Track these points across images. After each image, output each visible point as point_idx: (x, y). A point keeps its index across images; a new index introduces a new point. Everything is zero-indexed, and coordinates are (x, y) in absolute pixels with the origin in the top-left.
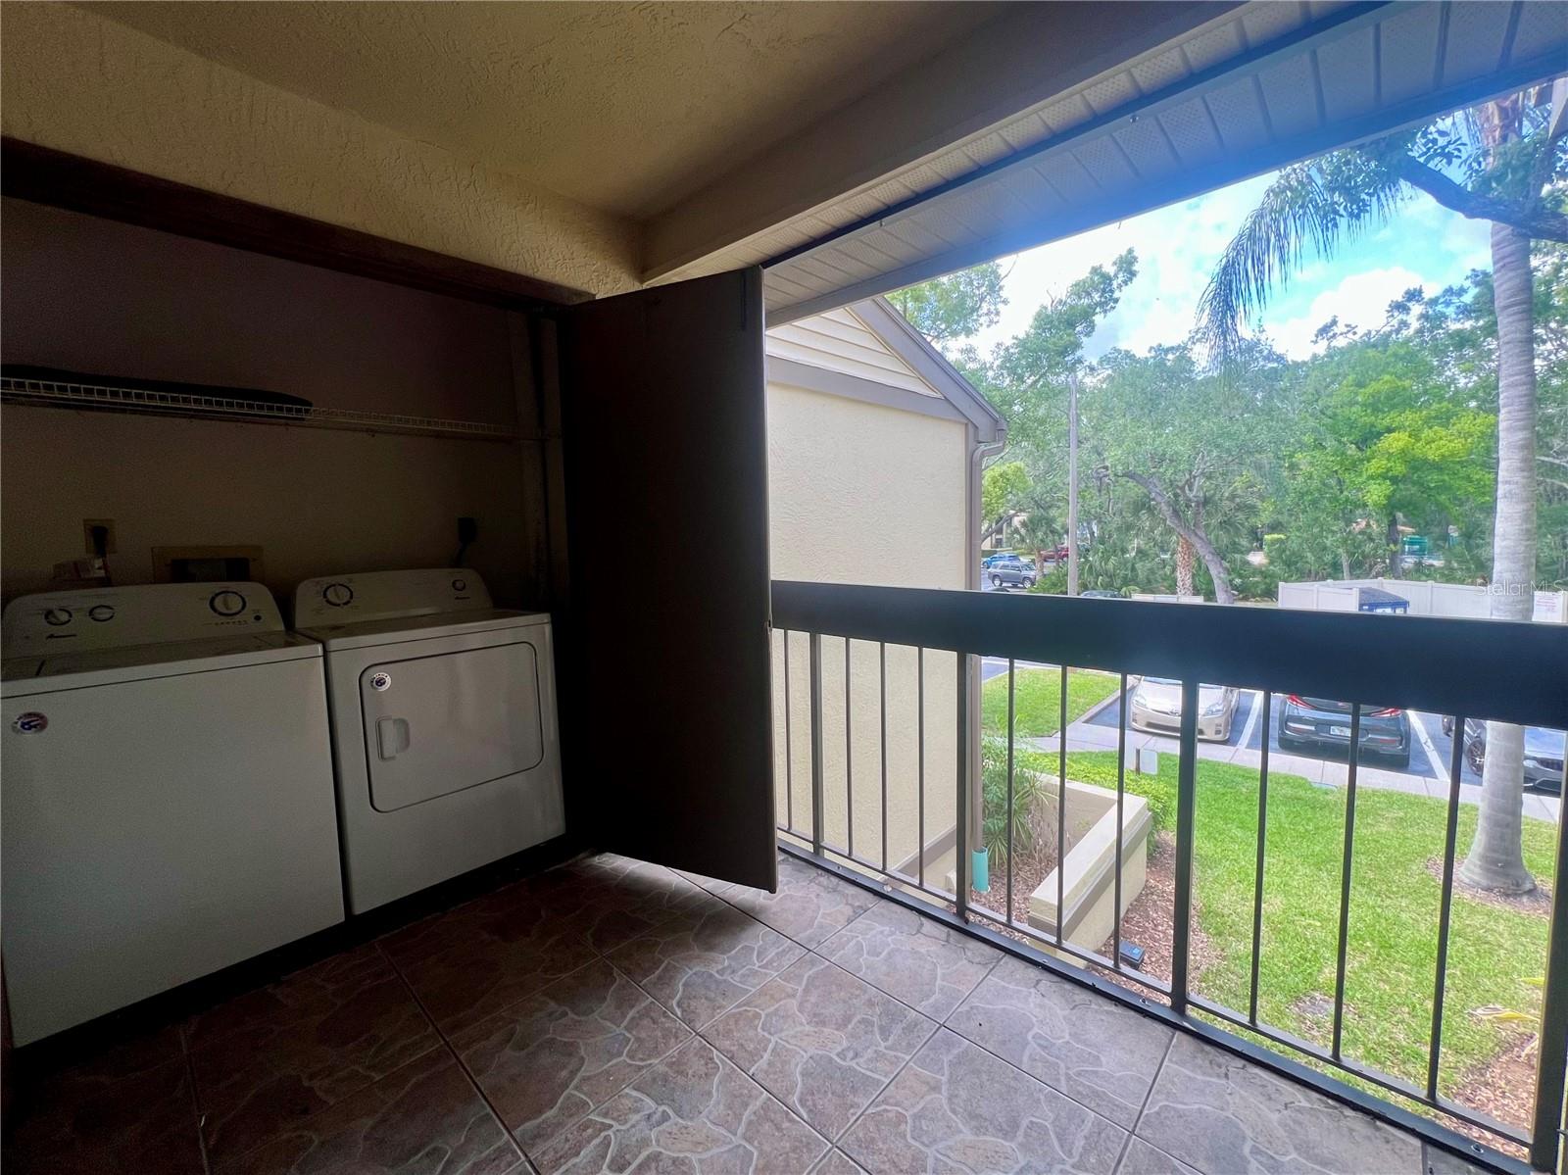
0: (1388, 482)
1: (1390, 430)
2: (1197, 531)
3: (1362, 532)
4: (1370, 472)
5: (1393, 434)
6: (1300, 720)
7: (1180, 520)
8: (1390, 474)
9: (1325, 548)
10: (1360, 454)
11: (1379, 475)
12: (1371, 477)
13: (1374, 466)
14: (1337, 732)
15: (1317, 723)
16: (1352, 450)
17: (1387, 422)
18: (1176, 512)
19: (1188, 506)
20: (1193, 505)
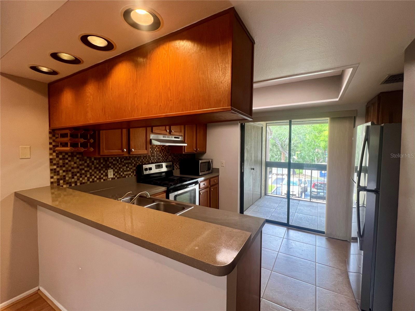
0: (325, 142)
1: (324, 130)
2: (286, 151)
3: (317, 152)
4: (321, 140)
5: (325, 132)
6: (314, 192)
7: (283, 148)
8: (325, 140)
9: (310, 156)
10: (318, 135)
11: (323, 140)
12: (321, 141)
13: (322, 138)
14: (321, 194)
15: (317, 192)
16: (317, 134)
17: (324, 129)
18: (282, 147)
19: (284, 145)
20: (286, 145)
